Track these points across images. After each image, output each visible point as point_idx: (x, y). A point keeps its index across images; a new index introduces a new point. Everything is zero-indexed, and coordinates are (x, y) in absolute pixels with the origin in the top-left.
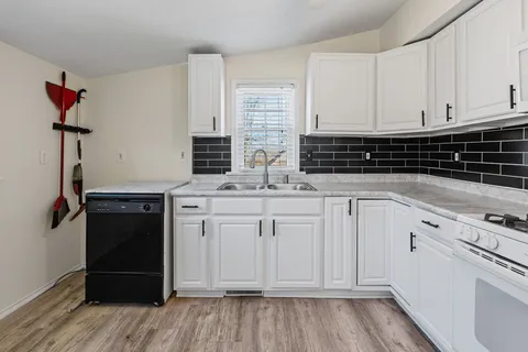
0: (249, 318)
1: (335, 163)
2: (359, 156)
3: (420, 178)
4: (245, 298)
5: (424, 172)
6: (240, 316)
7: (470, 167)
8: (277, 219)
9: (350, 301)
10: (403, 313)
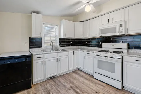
0: (57, 81)
1: (66, 44)
2: (70, 43)
3: (79, 47)
4: (52, 78)
5: (80, 46)
6: (55, 82)
7: (89, 44)
8: (61, 57)
9: (73, 72)
10: (82, 71)
